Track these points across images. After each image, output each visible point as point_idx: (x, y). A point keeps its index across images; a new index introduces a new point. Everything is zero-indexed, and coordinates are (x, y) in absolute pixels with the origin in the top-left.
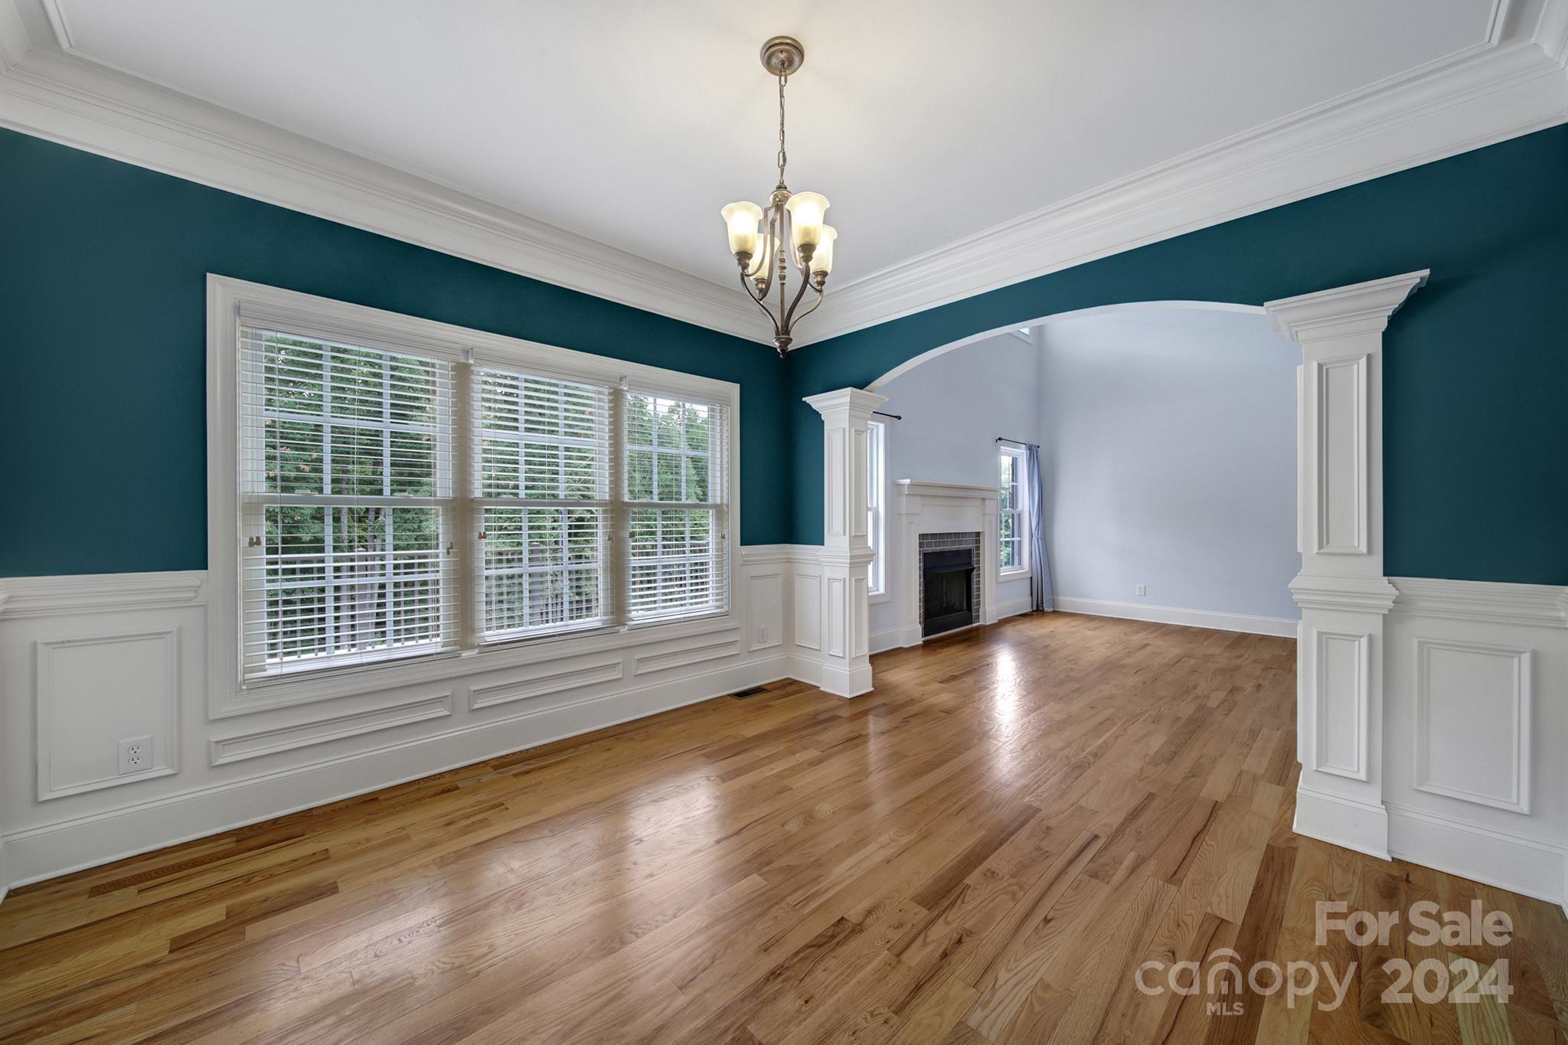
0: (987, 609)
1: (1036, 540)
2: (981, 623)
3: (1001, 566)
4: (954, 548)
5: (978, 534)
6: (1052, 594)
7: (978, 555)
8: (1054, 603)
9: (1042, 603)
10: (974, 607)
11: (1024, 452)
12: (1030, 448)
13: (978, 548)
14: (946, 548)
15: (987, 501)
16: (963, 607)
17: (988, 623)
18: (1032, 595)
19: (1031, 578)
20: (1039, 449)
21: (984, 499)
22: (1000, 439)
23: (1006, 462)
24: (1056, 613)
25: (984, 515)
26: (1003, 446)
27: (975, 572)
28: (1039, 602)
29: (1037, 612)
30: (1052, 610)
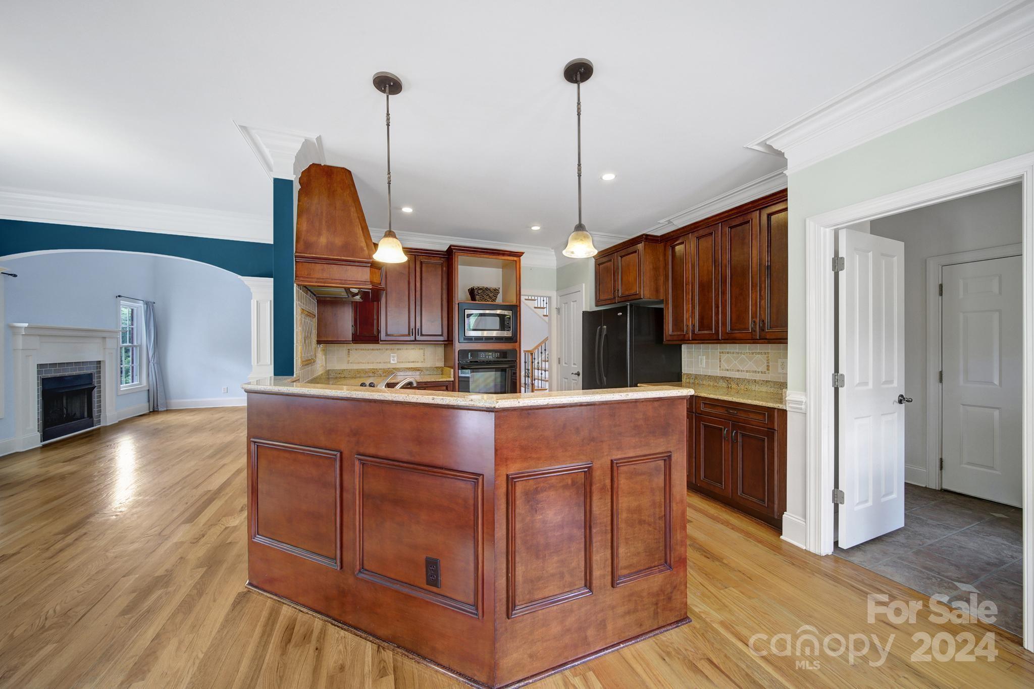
0: (108, 414)
1: (152, 365)
2: (102, 424)
3: (121, 383)
4: (74, 373)
5: (99, 362)
6: (166, 399)
7: (100, 377)
8: (167, 404)
9: (158, 405)
10: (95, 414)
11: (142, 305)
12: (147, 303)
13: (99, 372)
14: (67, 374)
15: (107, 339)
16: (84, 414)
17: (108, 424)
18: (149, 401)
19: (149, 390)
20: (154, 305)
21: (104, 338)
22: (119, 296)
23: (125, 312)
24: (168, 411)
25: (104, 349)
26: (123, 301)
27: (96, 390)
28: (155, 406)
29: (154, 411)
30: (165, 409)
